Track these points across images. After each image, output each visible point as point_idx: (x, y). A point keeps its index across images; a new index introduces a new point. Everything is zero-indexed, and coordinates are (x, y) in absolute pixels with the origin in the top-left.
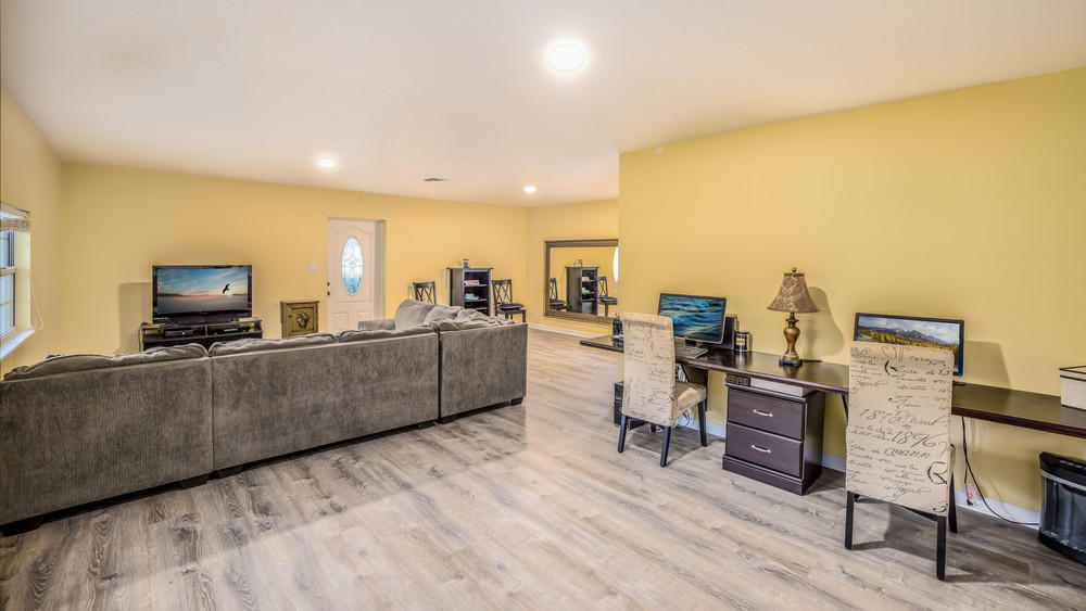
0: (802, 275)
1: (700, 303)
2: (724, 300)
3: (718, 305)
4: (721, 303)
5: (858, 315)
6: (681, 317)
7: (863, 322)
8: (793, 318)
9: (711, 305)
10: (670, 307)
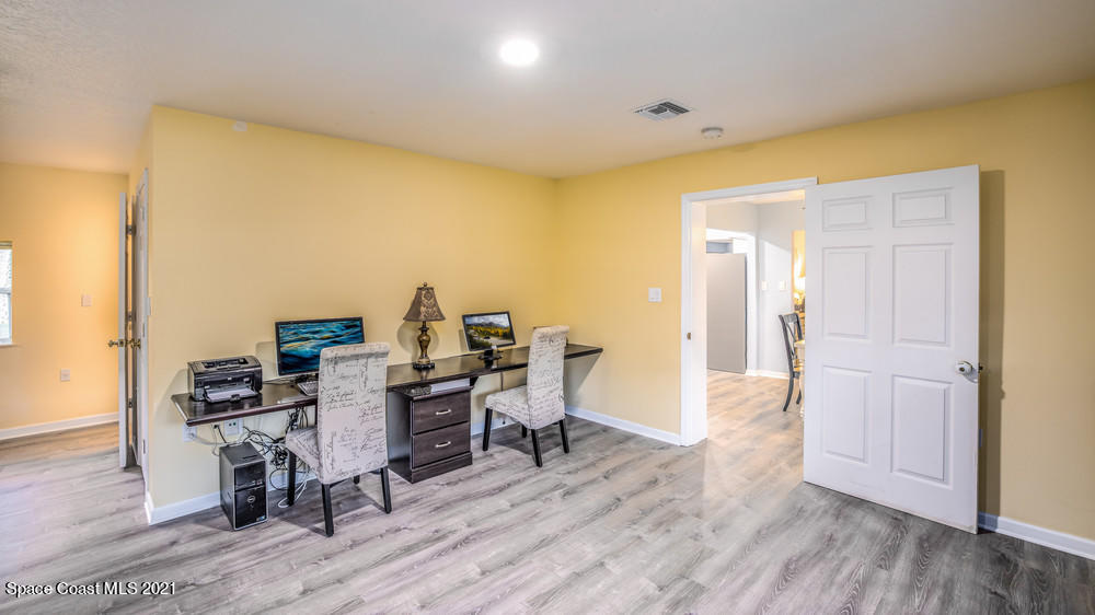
0: (432, 289)
1: (334, 326)
2: (360, 319)
3: (356, 326)
4: (358, 323)
5: (464, 317)
6: (314, 348)
7: (468, 321)
8: (424, 326)
9: (348, 327)
10: (294, 338)
